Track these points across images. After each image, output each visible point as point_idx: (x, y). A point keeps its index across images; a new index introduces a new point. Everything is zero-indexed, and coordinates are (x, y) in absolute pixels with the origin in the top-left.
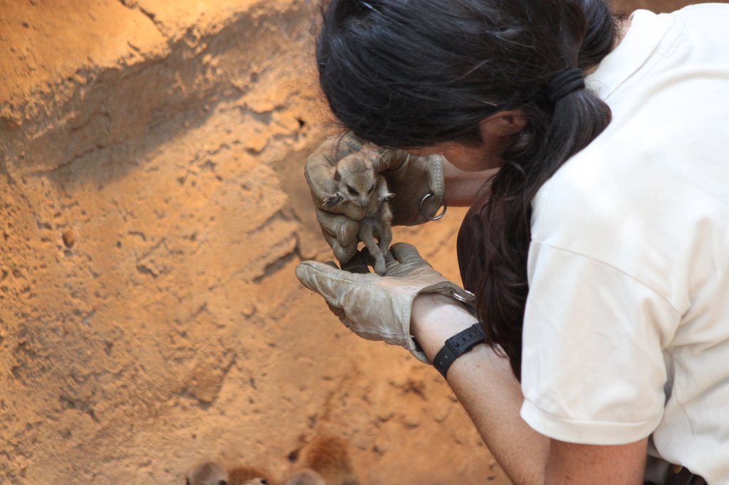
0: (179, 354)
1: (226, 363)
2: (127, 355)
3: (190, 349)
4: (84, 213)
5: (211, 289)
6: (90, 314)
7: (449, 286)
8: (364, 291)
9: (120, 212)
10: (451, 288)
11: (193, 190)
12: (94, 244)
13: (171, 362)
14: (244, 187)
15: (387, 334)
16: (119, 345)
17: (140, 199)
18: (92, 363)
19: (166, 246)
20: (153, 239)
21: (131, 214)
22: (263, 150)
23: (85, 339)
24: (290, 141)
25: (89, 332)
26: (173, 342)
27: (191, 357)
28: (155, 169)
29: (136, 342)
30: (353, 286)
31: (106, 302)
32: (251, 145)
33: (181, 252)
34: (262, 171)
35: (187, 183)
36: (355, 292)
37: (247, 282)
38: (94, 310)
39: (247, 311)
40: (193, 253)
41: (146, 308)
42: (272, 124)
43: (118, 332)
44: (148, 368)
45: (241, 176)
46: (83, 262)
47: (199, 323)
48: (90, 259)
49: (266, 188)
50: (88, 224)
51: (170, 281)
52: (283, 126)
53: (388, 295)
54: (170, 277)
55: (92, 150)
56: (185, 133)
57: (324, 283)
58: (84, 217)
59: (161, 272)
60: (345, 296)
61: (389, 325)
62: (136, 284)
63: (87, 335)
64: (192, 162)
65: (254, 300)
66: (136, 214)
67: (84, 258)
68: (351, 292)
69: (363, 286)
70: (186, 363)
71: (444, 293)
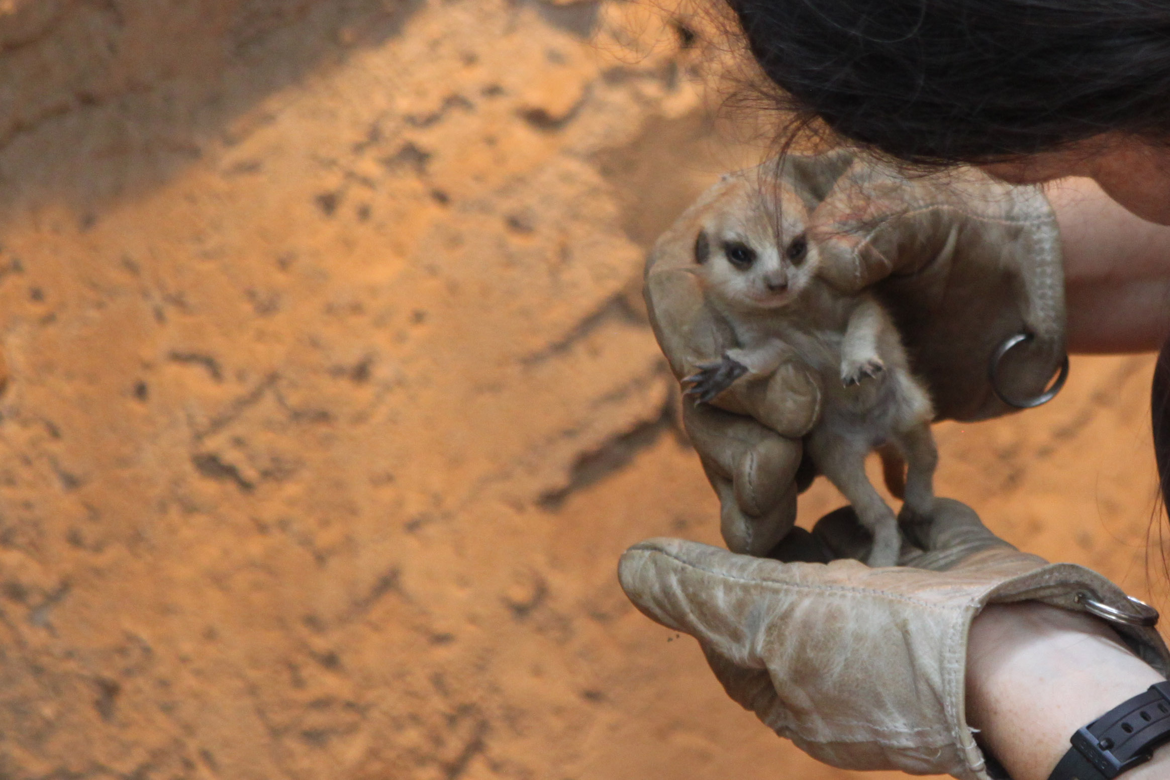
0: (316, 719)
1: (454, 746)
2: (161, 719)
3: (350, 706)
4: (37, 295)
5: (413, 526)
6: (54, 598)
7: (1074, 578)
8: (822, 609)
9: (145, 294)
10: (1081, 585)
11: (363, 232)
12: (68, 389)
13: (293, 744)
14: (516, 224)
15: (898, 734)
16: (139, 691)
17: (207, 256)
18: (57, 743)
19: (281, 400)
20: (241, 376)
21: (179, 302)
22: (572, 115)
23: (38, 671)
24: (651, 89)
25: (49, 654)
26: (298, 683)
27: (351, 730)
28: (251, 167)
29: (189, 681)
30: (792, 598)
31: (102, 560)
32: (535, 98)
33: (323, 417)
34: (567, 178)
35: (346, 212)
36: (798, 614)
37: (518, 506)
38: (65, 586)
39: (520, 594)
40: (360, 418)
41: (218, 580)
42: (602, 38)
43: (136, 655)
44: (222, 758)
45: (505, 191)
46: (34, 443)
47: (376, 628)
48: (54, 433)
49: (579, 231)
50: (51, 330)
51: (292, 502)
52: (633, 44)
53: (894, 614)
54: (291, 489)
55: (62, 111)
56: (340, 62)
57: (704, 596)
58: (37, 310)
59: (266, 474)
60: (770, 629)
61: (905, 707)
62: (190, 508)
63: (45, 660)
64: (358, 148)
65: (539, 560)
66: (192, 299)
67: (37, 430)
68: (786, 616)
69: (821, 594)
70: (336, 744)
71: (1061, 601)
